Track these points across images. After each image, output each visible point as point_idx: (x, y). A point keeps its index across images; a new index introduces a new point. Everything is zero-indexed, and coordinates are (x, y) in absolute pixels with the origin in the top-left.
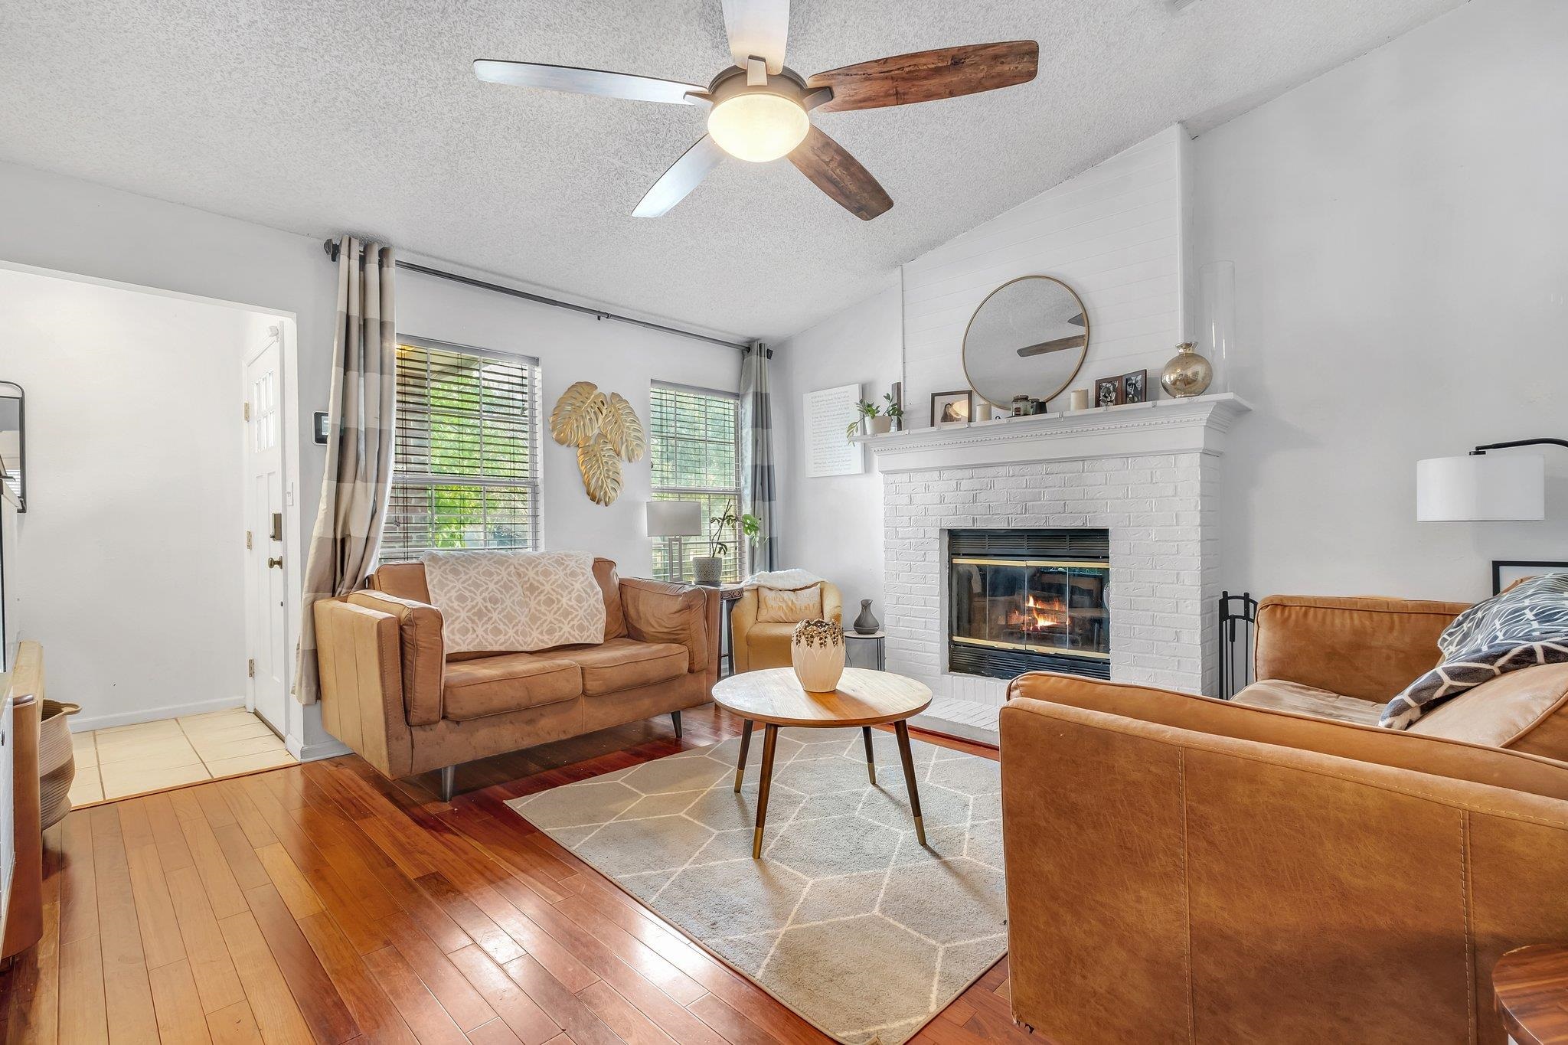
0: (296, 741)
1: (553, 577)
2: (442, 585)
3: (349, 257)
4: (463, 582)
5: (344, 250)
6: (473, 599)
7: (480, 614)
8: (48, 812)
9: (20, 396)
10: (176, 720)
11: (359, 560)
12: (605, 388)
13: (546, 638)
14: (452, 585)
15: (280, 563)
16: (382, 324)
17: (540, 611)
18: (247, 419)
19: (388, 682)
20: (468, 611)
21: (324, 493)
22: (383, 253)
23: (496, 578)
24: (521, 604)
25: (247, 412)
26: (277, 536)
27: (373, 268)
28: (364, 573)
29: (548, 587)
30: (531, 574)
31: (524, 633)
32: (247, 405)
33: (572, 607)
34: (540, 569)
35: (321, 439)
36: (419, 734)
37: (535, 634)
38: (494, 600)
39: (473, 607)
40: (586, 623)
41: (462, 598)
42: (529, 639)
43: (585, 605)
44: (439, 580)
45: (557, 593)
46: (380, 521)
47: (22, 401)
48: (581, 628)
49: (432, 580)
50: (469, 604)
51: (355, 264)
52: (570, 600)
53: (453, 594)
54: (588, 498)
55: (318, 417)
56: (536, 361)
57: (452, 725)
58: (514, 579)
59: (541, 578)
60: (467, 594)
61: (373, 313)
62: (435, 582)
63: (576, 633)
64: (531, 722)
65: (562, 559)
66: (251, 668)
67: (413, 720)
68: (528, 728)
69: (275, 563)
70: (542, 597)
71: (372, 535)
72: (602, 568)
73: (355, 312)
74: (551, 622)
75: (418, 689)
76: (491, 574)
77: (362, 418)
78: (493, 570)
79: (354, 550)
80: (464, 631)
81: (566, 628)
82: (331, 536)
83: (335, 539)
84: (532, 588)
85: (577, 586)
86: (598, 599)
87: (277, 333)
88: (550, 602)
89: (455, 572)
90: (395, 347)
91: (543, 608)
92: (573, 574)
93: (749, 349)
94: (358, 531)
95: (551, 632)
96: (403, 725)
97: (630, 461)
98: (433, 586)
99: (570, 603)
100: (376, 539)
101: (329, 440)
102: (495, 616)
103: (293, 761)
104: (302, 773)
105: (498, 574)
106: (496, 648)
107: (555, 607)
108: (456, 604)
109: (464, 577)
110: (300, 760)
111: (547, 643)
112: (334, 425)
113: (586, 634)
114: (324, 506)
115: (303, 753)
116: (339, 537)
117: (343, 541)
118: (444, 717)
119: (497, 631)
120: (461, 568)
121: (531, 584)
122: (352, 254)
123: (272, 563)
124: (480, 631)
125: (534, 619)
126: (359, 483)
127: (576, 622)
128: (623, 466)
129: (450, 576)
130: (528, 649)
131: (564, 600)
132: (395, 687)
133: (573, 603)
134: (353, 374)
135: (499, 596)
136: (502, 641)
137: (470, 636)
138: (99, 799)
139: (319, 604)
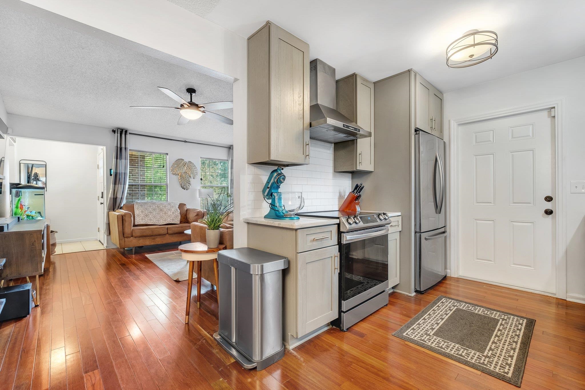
0: (105, 245)
1: (167, 208)
2: (138, 209)
3: (117, 133)
4: (143, 208)
5: (116, 132)
6: (145, 212)
7: (146, 216)
8: (51, 252)
9: (45, 164)
10: (81, 242)
11: (119, 203)
12: (186, 160)
13: (164, 222)
14: (140, 209)
15: (103, 203)
16: (125, 148)
17: (163, 215)
18: (98, 168)
19: (119, 228)
20: (144, 215)
21: (111, 187)
22: (126, 132)
23: (152, 207)
24: (158, 214)
25: (98, 167)
26: (102, 197)
27: (123, 136)
28: (121, 206)
29: (165, 210)
30: (161, 207)
31: (158, 221)
32: (98, 165)
33: (171, 215)
34: (164, 205)
35: (111, 175)
36: (126, 239)
37: (161, 221)
38: (151, 212)
39: (145, 214)
40: (174, 219)
41: (142, 212)
42: (159, 222)
43: (174, 214)
44: (137, 208)
45: (168, 211)
46: (124, 194)
47: (46, 165)
48: (173, 220)
49: (135, 207)
50: (144, 213)
51: (119, 135)
52: (170, 213)
53: (140, 211)
54: (181, 188)
55: (111, 170)
56: (167, 154)
57: (134, 238)
58: (157, 208)
59: (164, 208)
60: (144, 211)
61: (123, 146)
62: (136, 208)
63: (171, 221)
64: (154, 239)
65: (170, 203)
66: (99, 230)
67: (125, 236)
68: (153, 240)
69: (102, 203)
70: (164, 212)
71: (123, 197)
72: (181, 206)
73: (119, 146)
74: (165, 218)
75: (126, 230)
76: (151, 206)
77: (121, 170)
78: (151, 205)
79: (118, 201)
80: (142, 219)
81: (169, 220)
82: (113, 197)
83: (114, 198)
84: (161, 210)
85: (173, 210)
86: (178, 213)
87: (102, 149)
88: (165, 213)
89: (141, 206)
90: (129, 153)
91: (164, 215)
92: (173, 207)
93: (230, 148)
94: (119, 196)
95: (165, 220)
96: (123, 237)
97: (194, 178)
98: (136, 209)
99: (170, 214)
100: (123, 198)
101: (112, 175)
102: (150, 216)
103: (105, 249)
104: (106, 251)
105: (153, 206)
106: (150, 224)
107: (167, 214)
108: (141, 213)
109: (143, 207)
110: (106, 248)
111: (164, 223)
112: (113, 172)
113: (174, 221)
114: (111, 190)
115: (106, 247)
116: (115, 197)
117: (116, 198)
118: (132, 236)
119: (151, 220)
120: (143, 205)
121: (161, 209)
122: (118, 133)
123: (101, 203)
124: (146, 219)
125: (161, 217)
126: (119, 185)
127: (171, 218)
128: (192, 180)
129: (140, 207)
130: (159, 224)
131: (169, 213)
132: (121, 229)
133: (171, 214)
134: (118, 160)
135: (152, 211)
136: (152, 222)
137: (144, 221)
138: (62, 253)
139: (110, 213)
